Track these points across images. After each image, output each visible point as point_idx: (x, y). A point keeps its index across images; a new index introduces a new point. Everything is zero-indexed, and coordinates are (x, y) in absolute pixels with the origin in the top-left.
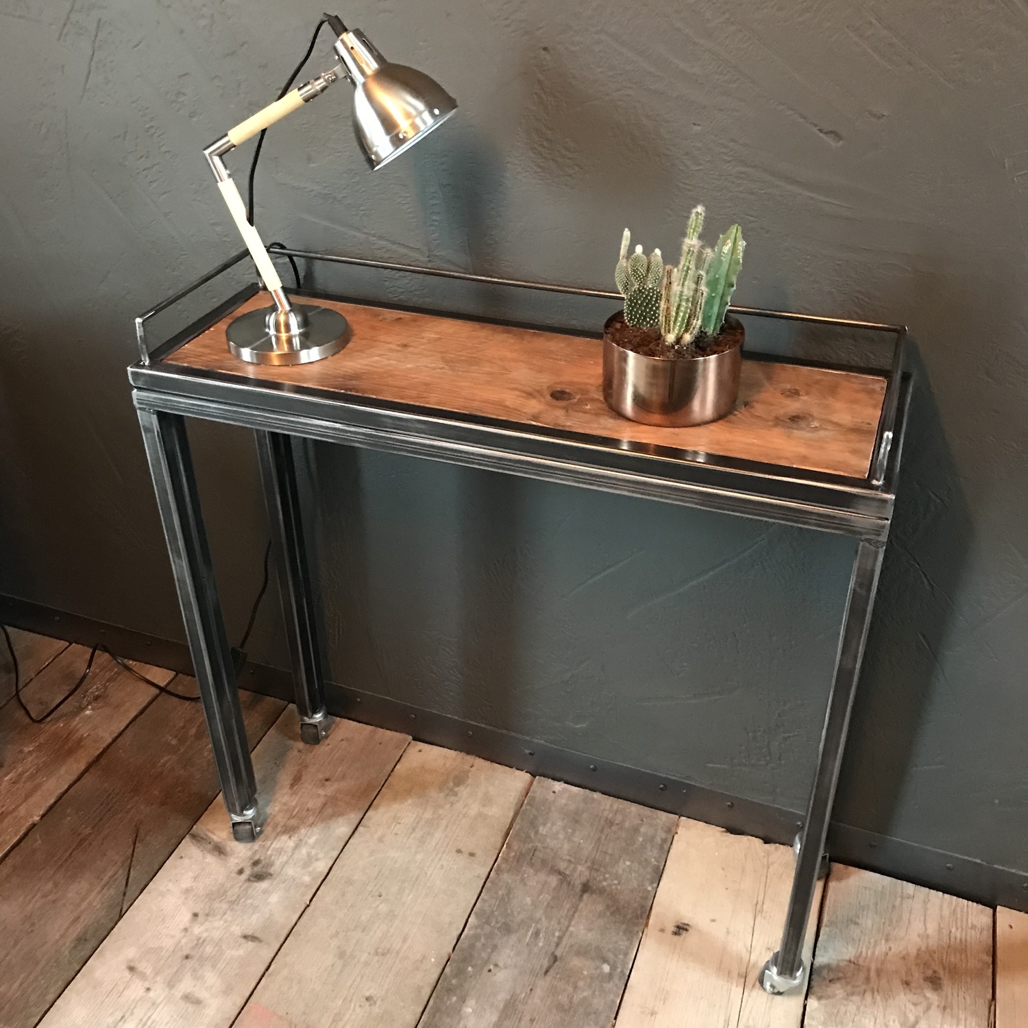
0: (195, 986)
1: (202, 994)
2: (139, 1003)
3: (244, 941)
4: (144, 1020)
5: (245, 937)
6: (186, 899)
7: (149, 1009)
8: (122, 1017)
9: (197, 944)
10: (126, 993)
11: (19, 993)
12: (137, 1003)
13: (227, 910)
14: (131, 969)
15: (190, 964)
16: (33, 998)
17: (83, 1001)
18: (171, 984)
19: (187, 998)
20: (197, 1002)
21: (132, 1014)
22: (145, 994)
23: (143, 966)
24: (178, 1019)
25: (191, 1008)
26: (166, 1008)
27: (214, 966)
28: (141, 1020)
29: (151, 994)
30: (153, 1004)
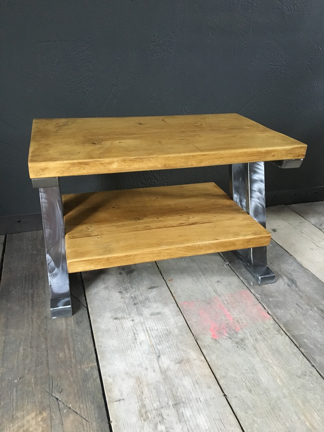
0: (151, 310)
1: (158, 311)
2: (135, 326)
3: (150, 290)
4: (145, 329)
5: (150, 288)
6: (109, 290)
7: (142, 326)
8: (134, 333)
9: (133, 299)
10: (124, 326)
11: (72, 353)
12: (134, 326)
13: (131, 285)
14: (116, 319)
15: (139, 305)
16: (82, 350)
17: (108, 339)
18: (140, 314)
19: (152, 314)
20: (158, 313)
21: (137, 330)
22: (133, 323)
23: (119, 315)
24: (158, 322)
25: (159, 316)
26: (149, 322)
27: (150, 301)
28: (144, 330)
29: (136, 321)
30: (142, 323)
